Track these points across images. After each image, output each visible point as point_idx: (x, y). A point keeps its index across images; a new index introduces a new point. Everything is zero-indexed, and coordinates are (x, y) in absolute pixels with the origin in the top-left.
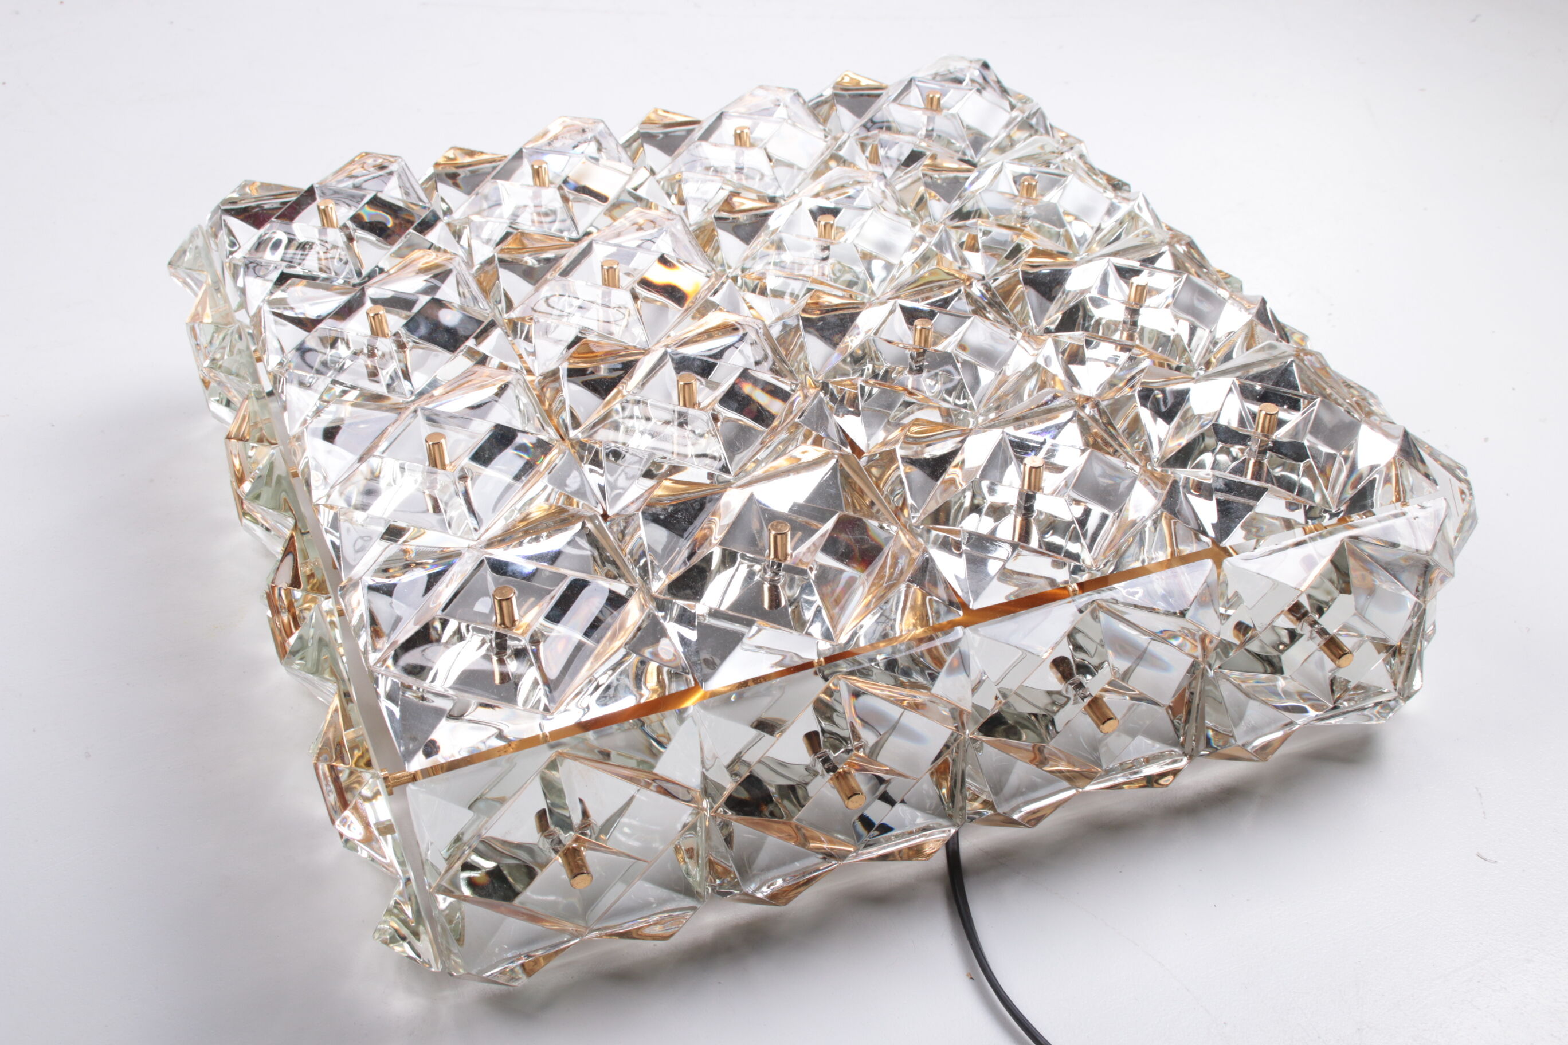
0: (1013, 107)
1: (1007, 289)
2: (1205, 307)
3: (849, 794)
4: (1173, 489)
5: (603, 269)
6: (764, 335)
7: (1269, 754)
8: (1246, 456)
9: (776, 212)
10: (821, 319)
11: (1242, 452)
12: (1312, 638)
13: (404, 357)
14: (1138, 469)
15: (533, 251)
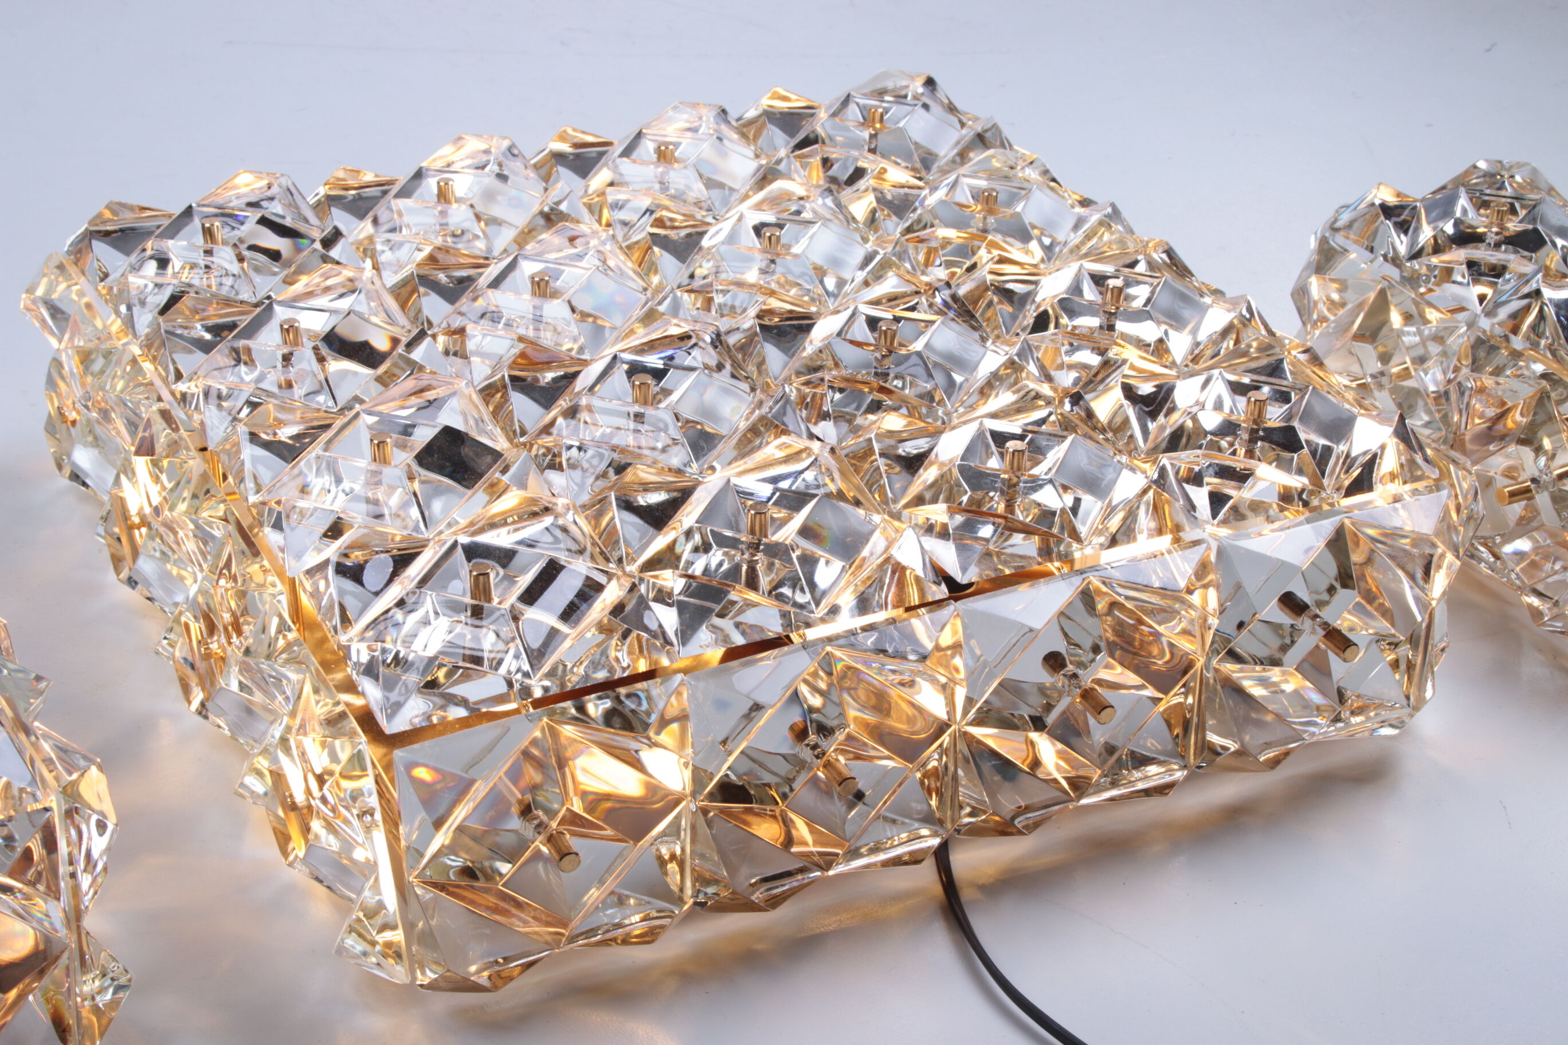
0: (963, 125)
1: (976, 296)
2: (1186, 313)
3: (840, 780)
4: (1163, 471)
5: (533, 282)
6: (718, 341)
7: (1275, 763)
8: (1237, 446)
9: (712, 231)
10: (776, 327)
11: (1231, 445)
12: (1313, 632)
13: (324, 370)
14: (1124, 459)
15: (445, 268)
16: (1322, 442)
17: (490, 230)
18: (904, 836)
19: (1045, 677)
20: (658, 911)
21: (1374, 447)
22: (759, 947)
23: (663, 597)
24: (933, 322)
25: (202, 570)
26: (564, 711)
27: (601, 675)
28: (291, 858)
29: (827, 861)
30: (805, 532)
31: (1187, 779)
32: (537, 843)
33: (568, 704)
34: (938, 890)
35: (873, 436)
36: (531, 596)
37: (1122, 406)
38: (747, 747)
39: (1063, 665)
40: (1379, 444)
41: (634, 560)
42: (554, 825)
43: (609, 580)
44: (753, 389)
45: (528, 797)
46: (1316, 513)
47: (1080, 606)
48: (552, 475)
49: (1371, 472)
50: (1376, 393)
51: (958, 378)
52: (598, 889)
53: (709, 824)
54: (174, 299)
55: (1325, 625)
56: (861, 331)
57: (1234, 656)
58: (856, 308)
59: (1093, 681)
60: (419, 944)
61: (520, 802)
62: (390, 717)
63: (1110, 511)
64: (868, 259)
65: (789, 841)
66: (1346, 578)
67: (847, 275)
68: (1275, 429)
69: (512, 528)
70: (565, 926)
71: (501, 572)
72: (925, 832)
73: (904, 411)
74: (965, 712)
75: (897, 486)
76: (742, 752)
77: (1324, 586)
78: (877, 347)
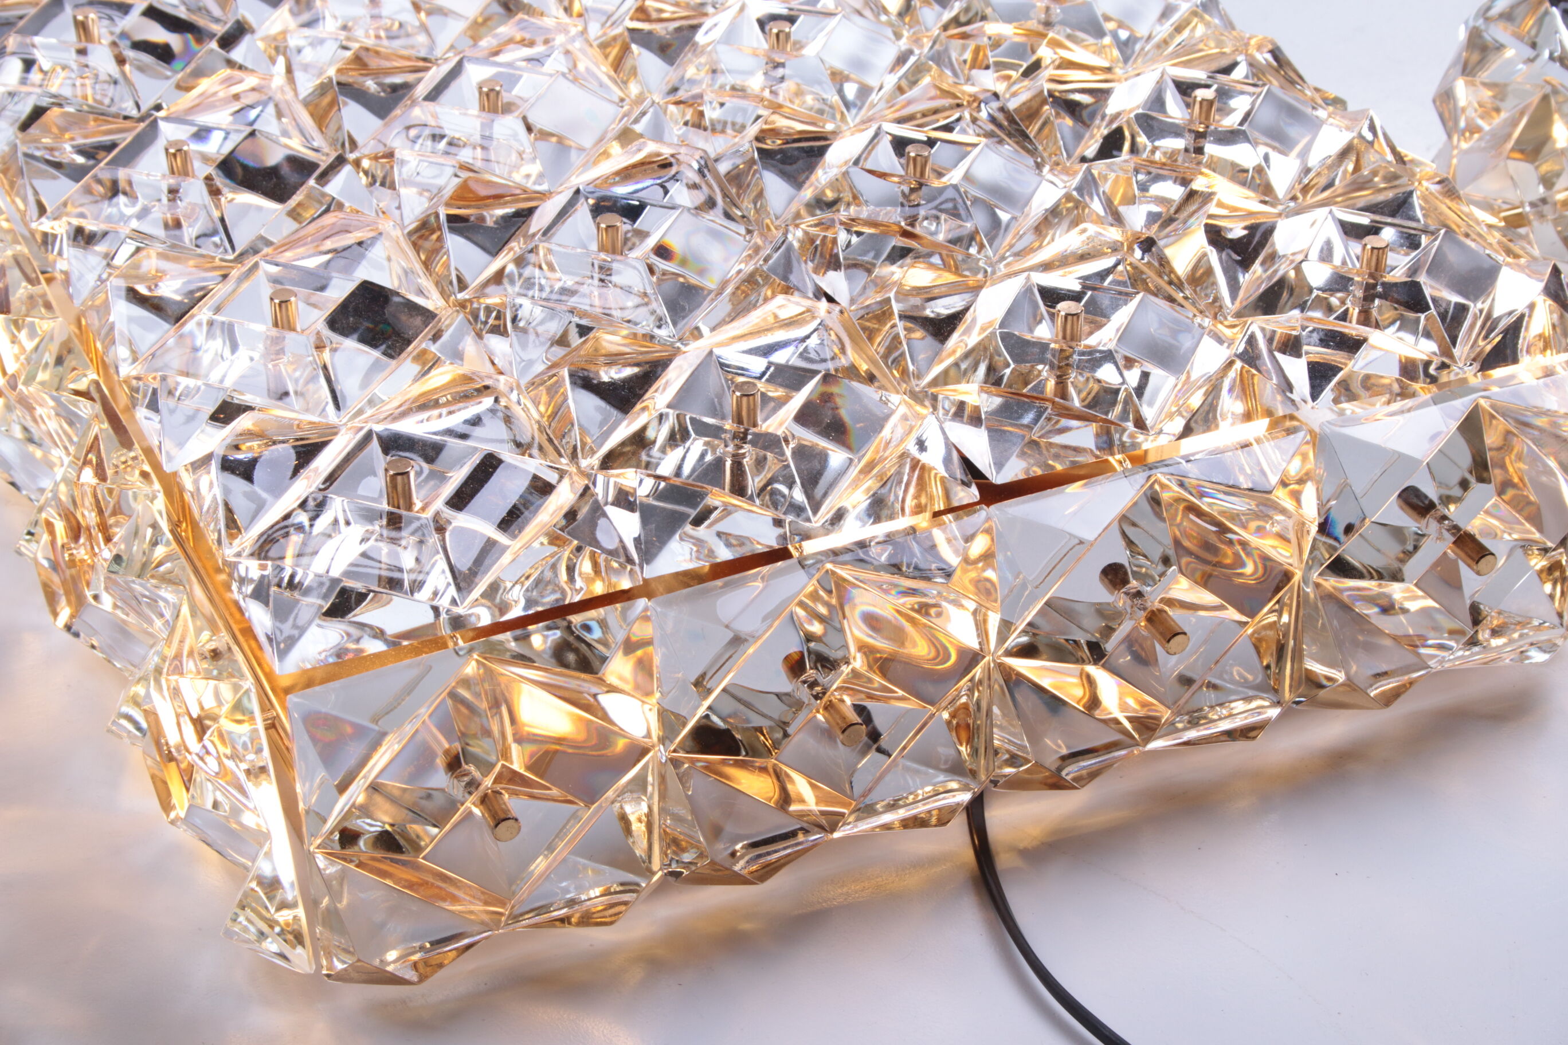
1: (1031, 111)
2: (1293, 131)
3: (844, 726)
4: (1251, 341)
5: (480, 93)
6: (705, 168)
7: (1389, 699)
8: (1349, 304)
9: (708, 23)
10: (781, 151)
11: (1343, 302)
12: (1440, 538)
13: (218, 206)
14: (1207, 322)
15: (377, 74)
16: (1455, 298)
17: (431, 22)
18: (928, 789)
19: (1101, 594)
20: (622, 884)
21: (1521, 307)
22: (746, 926)
23: (624, 500)
24: (975, 145)
25: (68, 454)
26: (500, 646)
27: (549, 600)
28: (173, 815)
29: (833, 821)
30: (804, 417)
31: (1281, 716)
32: (468, 804)
33: (507, 637)
34: (968, 855)
35: (892, 295)
36: (460, 500)
37: (1205, 255)
38: (731, 684)
39: (1125, 582)
40: (1527, 303)
41: (593, 452)
42: (488, 782)
43: (561, 478)
44: (749, 232)
45: (457, 746)
46: (1446, 392)
47: (1146, 507)
48: (495, 342)
49: (1516, 337)
50: (1536, 224)
51: (1004, 216)
52: (546, 857)
53: (682, 778)
54: (38, 113)
55: (1455, 529)
56: (885, 157)
57: (1341, 567)
58: (879, 128)
59: (1162, 601)
60: (324, 925)
61: (447, 752)
62: (282, 654)
63: (1188, 388)
64: (901, 59)
65: (785, 799)
66: (1481, 468)
67: (873, 82)
68: (1395, 284)
69: (444, 411)
70: (503, 904)
71: (426, 466)
72: (954, 785)
73: (936, 260)
74: (1002, 638)
75: (921, 357)
76: (724, 690)
77: (1456, 479)
78: (903, 180)
